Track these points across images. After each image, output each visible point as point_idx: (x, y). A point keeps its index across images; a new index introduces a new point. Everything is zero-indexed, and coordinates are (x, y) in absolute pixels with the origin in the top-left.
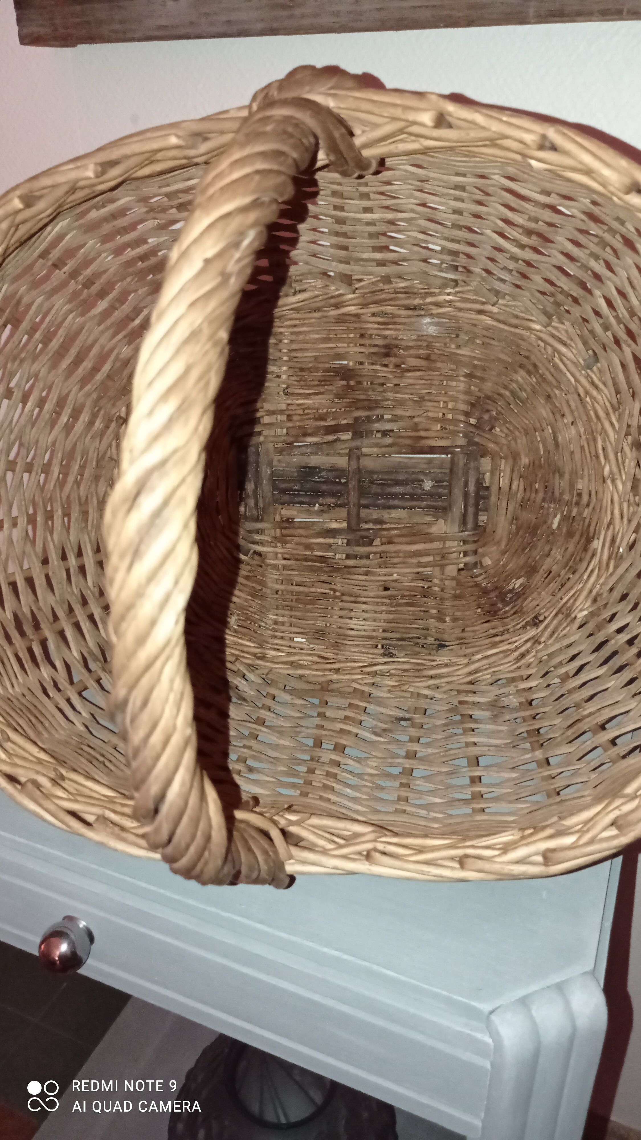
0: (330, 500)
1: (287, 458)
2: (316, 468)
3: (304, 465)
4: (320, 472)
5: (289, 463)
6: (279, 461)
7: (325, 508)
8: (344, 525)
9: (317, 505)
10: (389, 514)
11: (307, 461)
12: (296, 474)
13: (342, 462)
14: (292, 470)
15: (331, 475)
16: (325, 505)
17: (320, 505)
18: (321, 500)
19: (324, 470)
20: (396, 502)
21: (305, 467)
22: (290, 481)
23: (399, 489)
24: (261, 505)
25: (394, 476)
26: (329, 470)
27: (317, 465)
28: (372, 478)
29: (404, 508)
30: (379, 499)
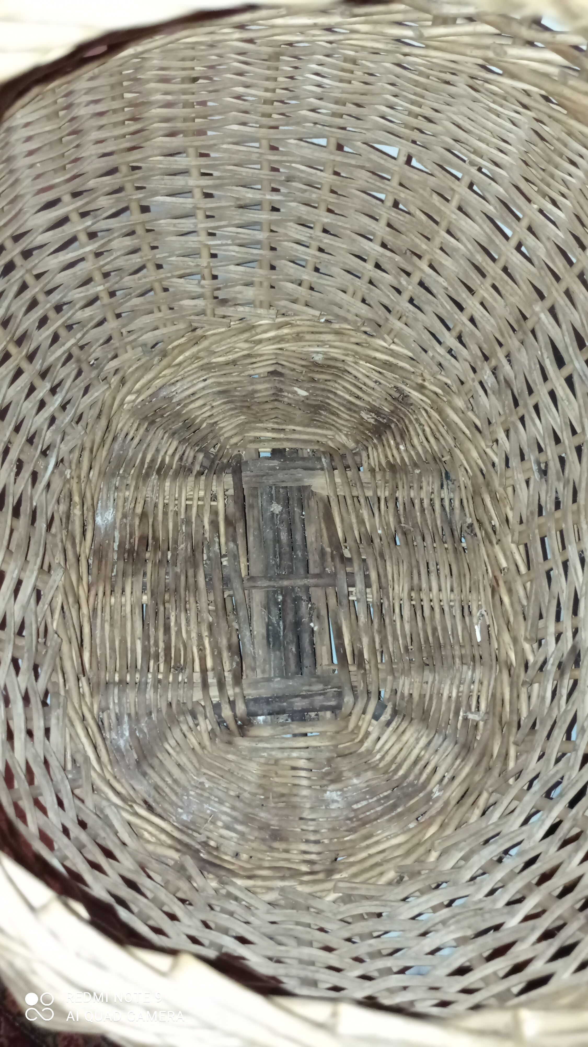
0: (304, 607)
1: (260, 661)
2: (268, 630)
3: (265, 641)
4: (273, 625)
5: (264, 660)
6: (263, 672)
7: (315, 614)
8: (330, 590)
9: (312, 624)
10: (312, 543)
11: (261, 637)
12: (278, 653)
13: (258, 597)
14: (272, 659)
15: (275, 611)
16: (310, 614)
17: (311, 621)
18: (305, 620)
19: (269, 618)
20: (298, 537)
21: (269, 643)
22: (287, 659)
23: (284, 536)
24: (318, 687)
25: (270, 543)
26: (269, 613)
27: (264, 625)
28: (273, 565)
29: (304, 530)
30: (297, 556)
